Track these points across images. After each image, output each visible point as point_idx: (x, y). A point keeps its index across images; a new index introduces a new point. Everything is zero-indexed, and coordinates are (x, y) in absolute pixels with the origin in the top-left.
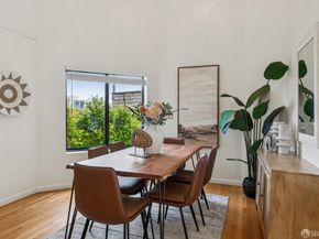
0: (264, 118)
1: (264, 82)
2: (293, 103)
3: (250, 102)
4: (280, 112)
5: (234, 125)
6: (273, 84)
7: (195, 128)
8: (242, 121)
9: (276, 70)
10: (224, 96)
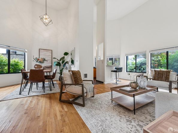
0: (64, 63)
1: (64, 56)
2: (69, 61)
3: (60, 60)
4: (67, 62)
5: (57, 65)
6: (66, 57)
7: (45, 66)
8: (58, 64)
9: (66, 54)
10: (54, 58)
